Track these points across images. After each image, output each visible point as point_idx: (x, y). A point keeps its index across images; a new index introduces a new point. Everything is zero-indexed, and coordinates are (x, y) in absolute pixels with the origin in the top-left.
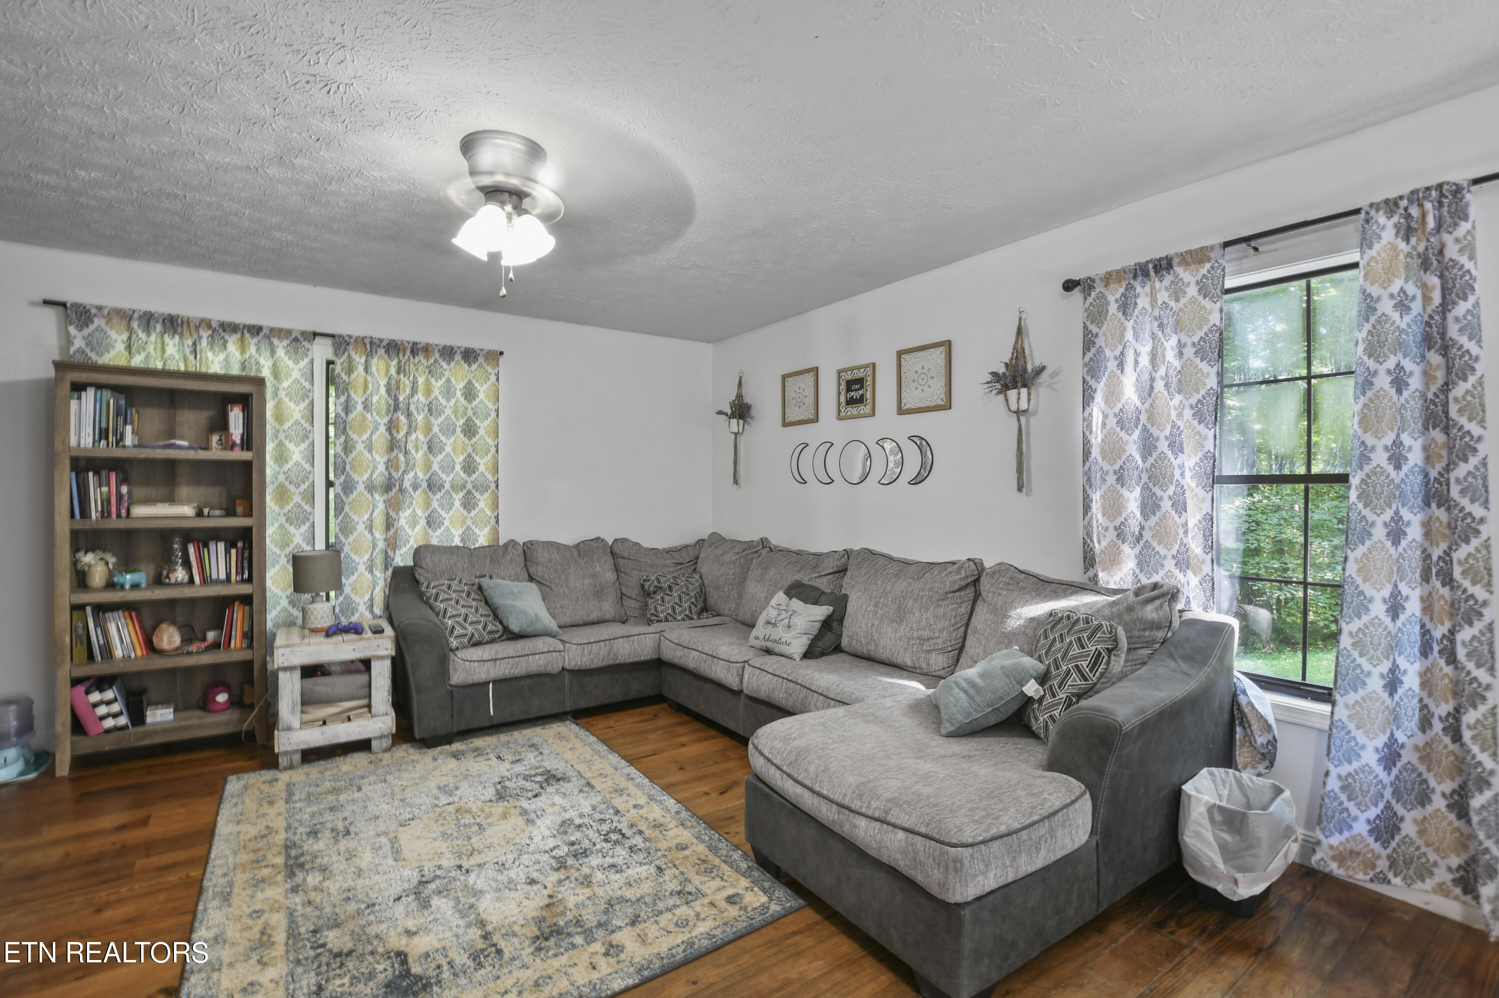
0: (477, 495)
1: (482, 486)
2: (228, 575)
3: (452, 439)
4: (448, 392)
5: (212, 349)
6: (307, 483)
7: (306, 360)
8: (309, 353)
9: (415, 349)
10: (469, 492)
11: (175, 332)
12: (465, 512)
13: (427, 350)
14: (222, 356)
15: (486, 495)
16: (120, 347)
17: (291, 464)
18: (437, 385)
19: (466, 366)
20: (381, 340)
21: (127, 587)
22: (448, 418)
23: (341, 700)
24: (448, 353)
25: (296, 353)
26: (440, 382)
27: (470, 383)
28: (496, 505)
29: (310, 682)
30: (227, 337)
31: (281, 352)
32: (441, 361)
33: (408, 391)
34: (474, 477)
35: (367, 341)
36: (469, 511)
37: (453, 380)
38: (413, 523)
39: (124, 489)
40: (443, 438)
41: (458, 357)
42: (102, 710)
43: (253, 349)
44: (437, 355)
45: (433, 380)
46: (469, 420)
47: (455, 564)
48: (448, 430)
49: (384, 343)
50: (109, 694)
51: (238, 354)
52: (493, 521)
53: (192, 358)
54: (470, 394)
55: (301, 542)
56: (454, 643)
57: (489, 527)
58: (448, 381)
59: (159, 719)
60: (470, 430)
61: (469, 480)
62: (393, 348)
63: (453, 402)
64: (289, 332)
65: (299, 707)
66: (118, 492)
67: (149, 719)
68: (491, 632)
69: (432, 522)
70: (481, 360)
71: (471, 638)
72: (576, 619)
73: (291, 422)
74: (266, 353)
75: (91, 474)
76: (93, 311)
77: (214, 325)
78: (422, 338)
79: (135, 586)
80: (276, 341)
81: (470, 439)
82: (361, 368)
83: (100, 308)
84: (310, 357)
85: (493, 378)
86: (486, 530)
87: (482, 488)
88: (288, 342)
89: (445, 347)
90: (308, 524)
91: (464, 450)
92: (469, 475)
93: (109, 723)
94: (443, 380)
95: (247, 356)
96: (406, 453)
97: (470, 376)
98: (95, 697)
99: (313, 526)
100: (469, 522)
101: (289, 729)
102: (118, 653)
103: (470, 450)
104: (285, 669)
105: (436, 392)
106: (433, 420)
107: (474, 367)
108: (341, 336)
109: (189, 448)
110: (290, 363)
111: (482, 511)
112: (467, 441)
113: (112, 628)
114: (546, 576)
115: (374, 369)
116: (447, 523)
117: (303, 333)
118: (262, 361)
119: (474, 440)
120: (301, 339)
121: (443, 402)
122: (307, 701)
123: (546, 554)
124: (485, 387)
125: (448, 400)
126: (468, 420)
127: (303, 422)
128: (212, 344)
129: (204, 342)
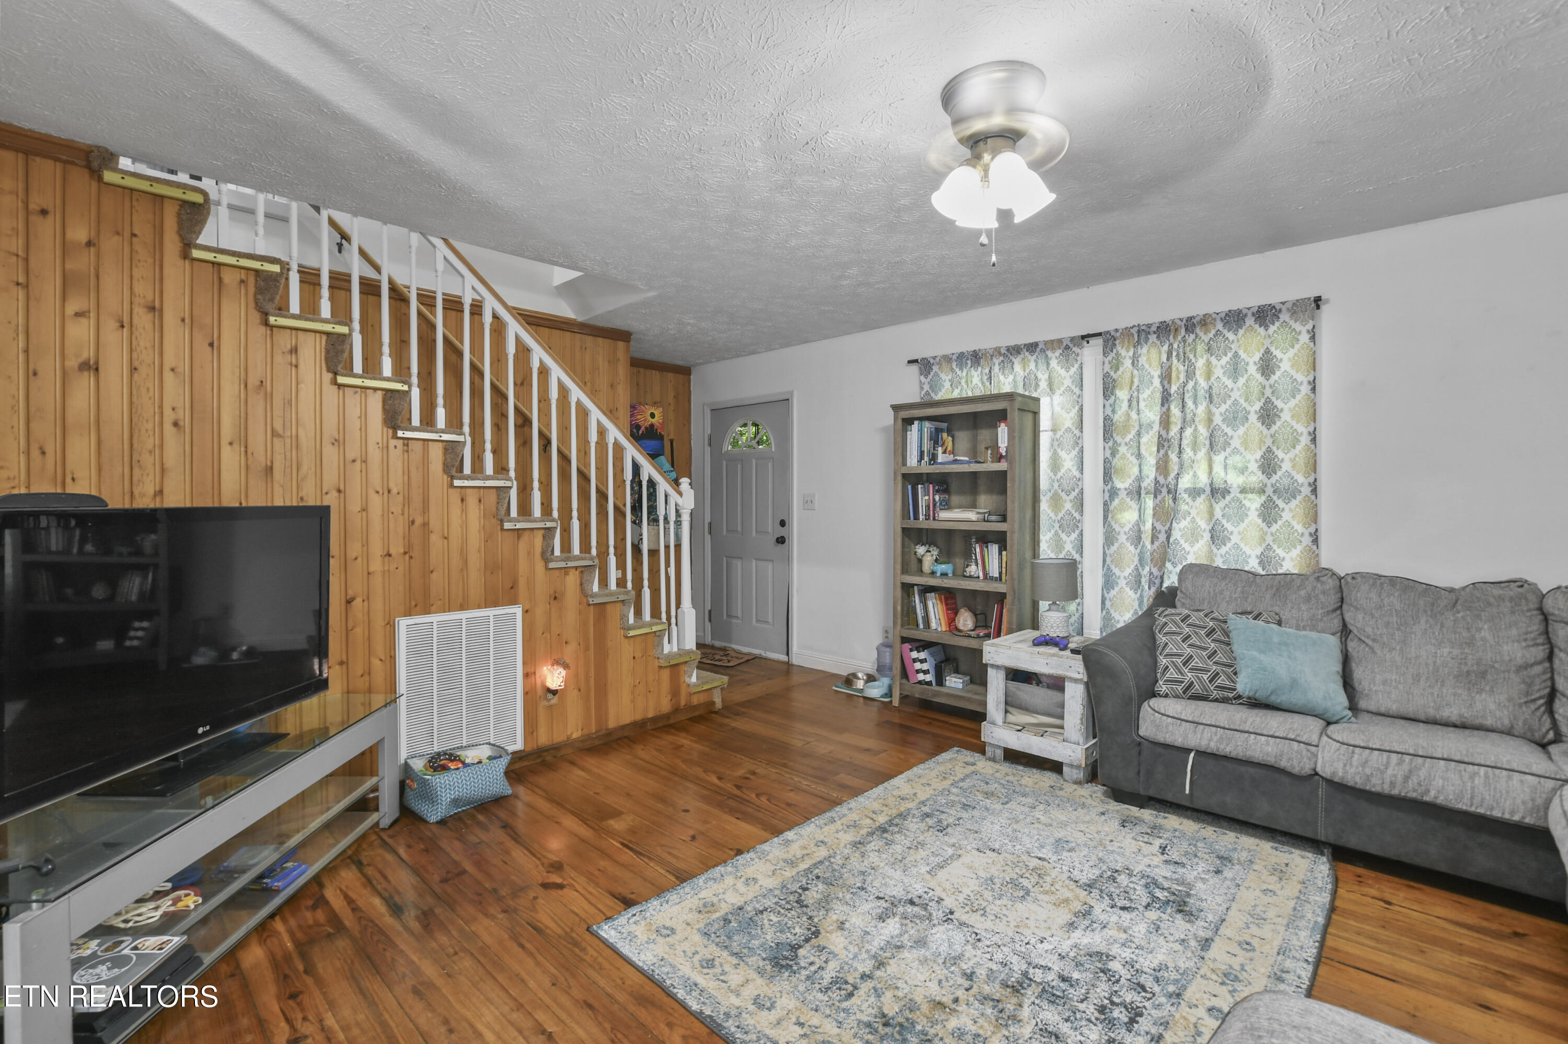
0: (1280, 503)
1: (1287, 491)
2: (1000, 573)
3: (1241, 430)
4: (1235, 370)
5: (1003, 373)
6: (1077, 491)
7: (1076, 366)
8: (1079, 358)
9: (1190, 325)
10: (1270, 499)
11: (979, 365)
12: (1264, 526)
13: (1205, 322)
14: (1011, 377)
15: (1294, 503)
16: (947, 385)
17: (1063, 471)
18: (1220, 365)
19: (1262, 330)
20: (1149, 326)
21: (938, 574)
22: (1235, 403)
23: (1038, 713)
24: (1234, 319)
25: (1067, 360)
26: (1225, 360)
27: (1268, 351)
28: (1313, 516)
29: (1013, 685)
30: (1014, 360)
31: (1054, 363)
32: (1225, 332)
33: (1182, 378)
34: (1275, 478)
35: (1134, 331)
36: (1269, 525)
37: (1241, 353)
38: (1194, 537)
39: (937, 498)
40: (1229, 431)
41: (1250, 321)
42: (918, 666)
43: (1032, 366)
44: (1220, 326)
45: (1213, 360)
46: (1268, 401)
47: (1221, 592)
48: (1236, 418)
49: (1154, 328)
50: (922, 655)
51: (1022, 373)
52: (1307, 540)
53: (988, 384)
54: (1267, 366)
55: (1071, 550)
56: (1162, 687)
57: (1299, 548)
58: (1236, 355)
59: (953, 685)
60: (1268, 415)
61: (1269, 482)
62: (1164, 330)
63: (1242, 381)
64: (1060, 341)
65: (1002, 706)
66: (934, 500)
67: (948, 683)
68: (1221, 688)
69: (1217, 537)
70: (1285, 316)
71: (1188, 688)
72: (1410, 709)
73: (1063, 430)
74: (1042, 367)
75: (920, 486)
76: (932, 361)
77: (1003, 351)
78: (1197, 310)
79: (944, 575)
80: (1049, 353)
81: (1269, 427)
82: (1128, 363)
83: (934, 358)
84: (1079, 362)
85: (1305, 338)
86: (1296, 552)
87: (1290, 493)
88: (1061, 351)
89: (1229, 314)
90: (1077, 532)
91: (1262, 441)
92: (1269, 476)
93: (921, 677)
94: (1230, 355)
95: (1027, 371)
96: (1180, 452)
97: (1267, 343)
98: (914, 654)
99: (1081, 534)
100: (1269, 539)
101: (993, 723)
102: (934, 625)
103: (1269, 442)
104: (993, 666)
105: (1218, 372)
106: (1214, 409)
107: (1272, 328)
108: (1108, 332)
109: (969, 462)
110: (1062, 372)
111: (1288, 524)
112: (1265, 431)
113: (930, 604)
114: (1369, 630)
115: (1142, 360)
116: (1235, 539)
117: (1072, 339)
118: (1040, 375)
119: (1274, 428)
120: (1071, 345)
121: (1229, 383)
122: (1010, 703)
123: (1373, 595)
124: (1291, 352)
125: (1235, 378)
126: (1266, 403)
127: (1074, 429)
128: (1002, 368)
129: (996, 368)
